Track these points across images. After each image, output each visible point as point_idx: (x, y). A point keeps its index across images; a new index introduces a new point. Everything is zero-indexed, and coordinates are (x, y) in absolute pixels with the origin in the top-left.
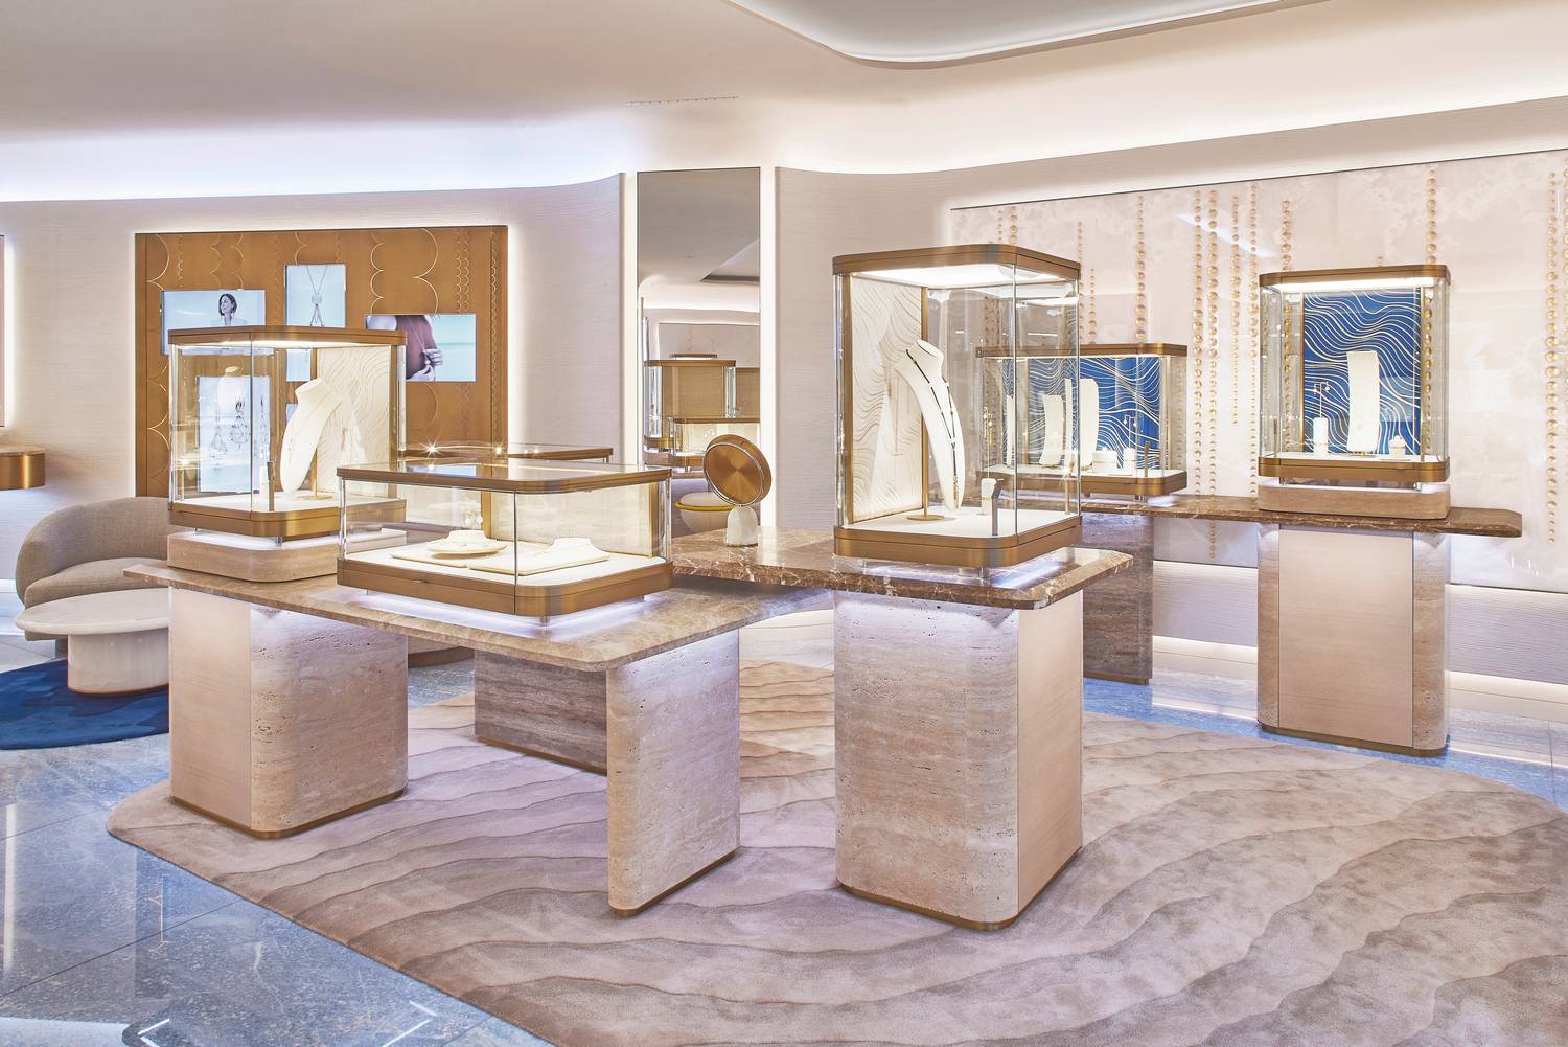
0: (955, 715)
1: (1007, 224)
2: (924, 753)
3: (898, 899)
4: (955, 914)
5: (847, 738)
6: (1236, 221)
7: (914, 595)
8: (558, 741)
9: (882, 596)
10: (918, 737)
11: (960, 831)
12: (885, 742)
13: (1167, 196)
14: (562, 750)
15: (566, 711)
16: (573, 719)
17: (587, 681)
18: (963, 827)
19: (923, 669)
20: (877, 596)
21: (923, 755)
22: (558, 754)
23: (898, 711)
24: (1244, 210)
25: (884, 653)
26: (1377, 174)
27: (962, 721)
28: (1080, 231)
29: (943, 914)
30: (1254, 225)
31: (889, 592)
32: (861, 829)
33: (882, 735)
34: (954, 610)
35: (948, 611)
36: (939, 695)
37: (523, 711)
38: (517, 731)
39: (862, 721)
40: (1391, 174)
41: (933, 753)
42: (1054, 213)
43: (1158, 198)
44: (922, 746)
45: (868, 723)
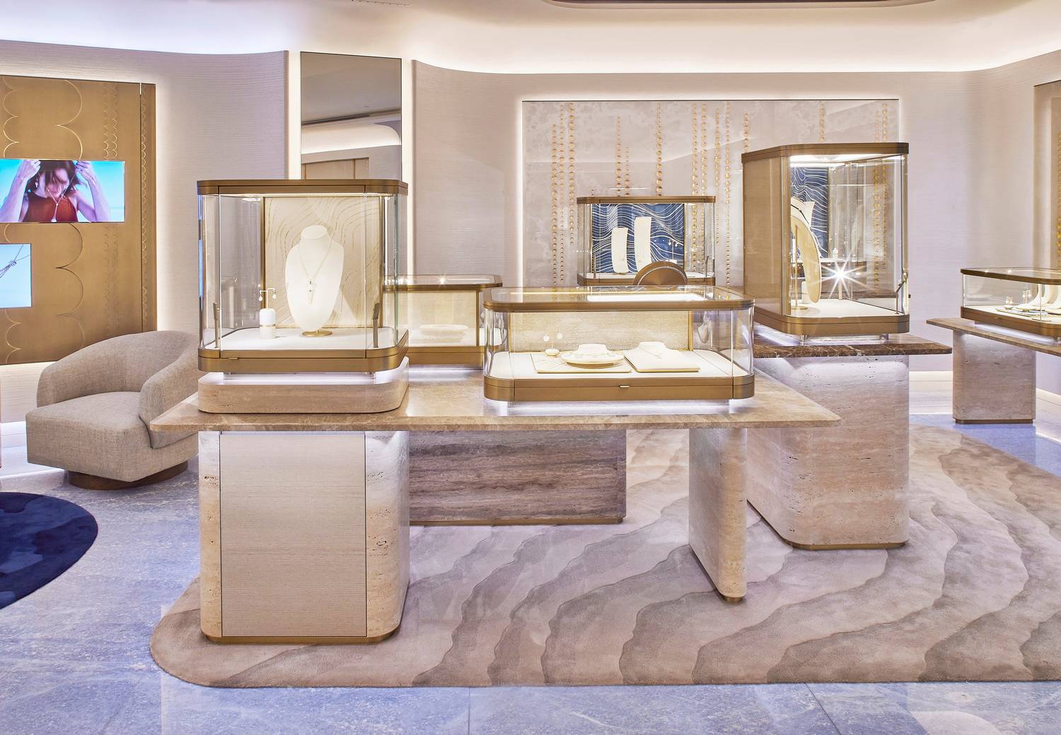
0: (887, 422)
1: (566, 114)
2: (865, 450)
3: (847, 543)
4: (887, 542)
5: (809, 451)
6: (718, 123)
7: (877, 353)
8: (465, 508)
9: (855, 357)
10: (861, 441)
11: (891, 491)
12: (838, 448)
13: (676, 105)
14: (468, 514)
15: (474, 483)
16: (481, 488)
17: (498, 456)
18: (892, 488)
19: (866, 399)
20: (850, 357)
21: (866, 451)
22: (464, 518)
23: (848, 427)
24: (723, 117)
25: (837, 392)
26: (795, 104)
27: (893, 425)
28: (619, 122)
29: (879, 544)
30: (728, 127)
31: (859, 354)
32: (821, 506)
33: (836, 444)
34: (887, 360)
35: (882, 361)
36: (877, 413)
37: (423, 491)
38: (416, 508)
39: (821, 438)
40: (802, 104)
41: (873, 449)
42: (601, 109)
43: (670, 105)
44: (864, 445)
45: (825, 438)
